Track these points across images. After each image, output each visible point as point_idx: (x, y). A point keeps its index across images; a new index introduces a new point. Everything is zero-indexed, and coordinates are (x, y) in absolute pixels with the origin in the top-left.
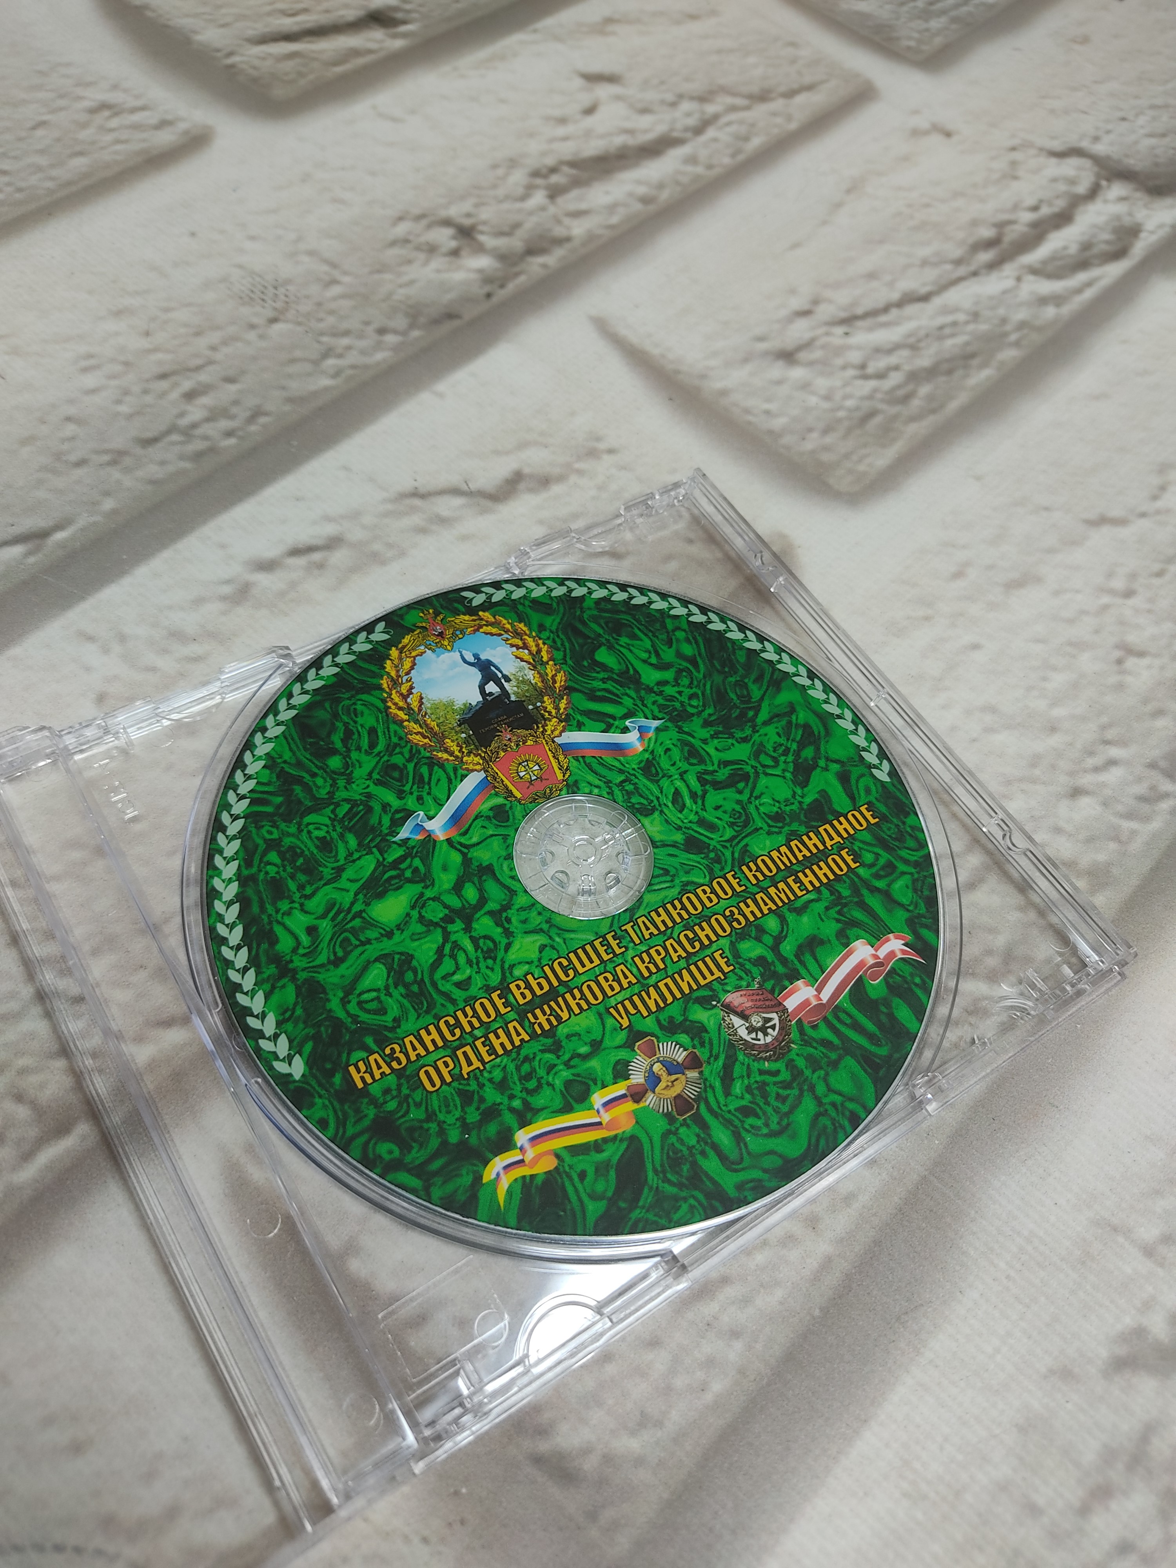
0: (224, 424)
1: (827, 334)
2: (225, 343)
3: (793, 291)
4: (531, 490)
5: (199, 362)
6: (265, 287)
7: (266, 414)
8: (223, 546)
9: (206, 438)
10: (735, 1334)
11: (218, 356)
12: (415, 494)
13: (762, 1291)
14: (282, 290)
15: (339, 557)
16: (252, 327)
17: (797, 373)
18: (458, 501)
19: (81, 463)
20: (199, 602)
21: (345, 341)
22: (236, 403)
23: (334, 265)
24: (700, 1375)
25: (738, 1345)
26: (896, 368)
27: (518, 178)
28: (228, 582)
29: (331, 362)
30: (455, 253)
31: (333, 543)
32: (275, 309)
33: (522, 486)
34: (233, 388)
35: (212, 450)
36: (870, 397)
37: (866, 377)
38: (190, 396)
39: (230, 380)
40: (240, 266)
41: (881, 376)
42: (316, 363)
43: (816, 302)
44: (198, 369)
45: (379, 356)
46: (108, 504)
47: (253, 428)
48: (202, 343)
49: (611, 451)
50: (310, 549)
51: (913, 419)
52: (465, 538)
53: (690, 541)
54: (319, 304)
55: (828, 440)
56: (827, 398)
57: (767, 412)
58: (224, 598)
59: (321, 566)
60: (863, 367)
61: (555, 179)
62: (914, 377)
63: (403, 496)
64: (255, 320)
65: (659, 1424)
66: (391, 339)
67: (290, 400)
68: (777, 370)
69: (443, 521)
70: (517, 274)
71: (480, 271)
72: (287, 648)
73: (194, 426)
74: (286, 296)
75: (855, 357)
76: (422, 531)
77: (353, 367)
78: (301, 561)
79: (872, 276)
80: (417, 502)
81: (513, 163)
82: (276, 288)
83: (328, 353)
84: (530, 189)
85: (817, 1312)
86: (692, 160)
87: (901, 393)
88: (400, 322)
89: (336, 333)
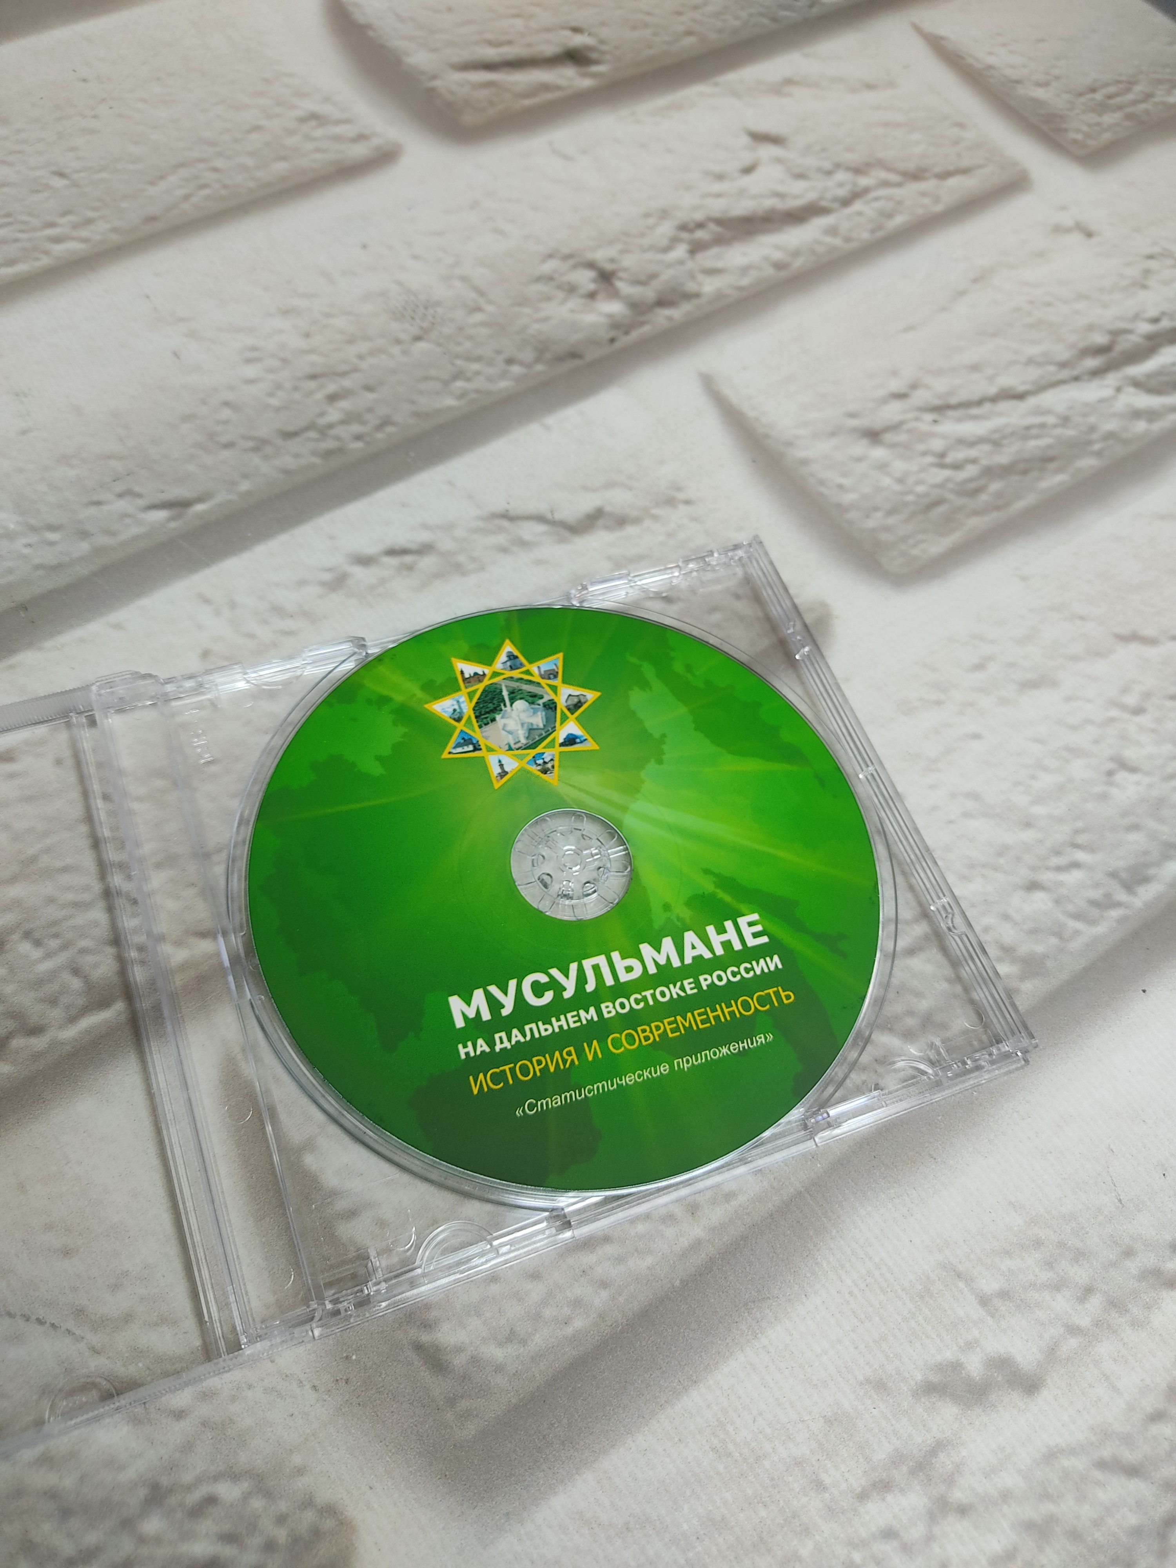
0: (356, 428)
1: (917, 419)
2: (372, 353)
3: (895, 373)
4: (608, 528)
5: (345, 368)
6: (417, 306)
7: (393, 424)
8: (331, 538)
9: (337, 438)
10: (604, 1284)
12: (506, 516)
13: (636, 1254)
14: (431, 311)
15: (427, 563)
16: (398, 342)
17: (879, 453)
18: (540, 528)
19: (229, 445)
20: (302, 583)
21: (476, 367)
22: (370, 410)
23: (481, 293)
24: (567, 1311)
25: (604, 1294)
26: (974, 461)
27: (666, 229)
28: (329, 570)
29: (459, 384)
30: (592, 296)
31: (425, 549)
32: (422, 328)
33: (600, 522)
34: (370, 396)
35: (341, 450)
36: (941, 486)
37: (942, 466)
38: (332, 398)
39: (369, 388)
40: (400, 283)
41: (957, 466)
42: (446, 383)
43: (914, 386)
44: (344, 374)
45: (503, 384)
46: (245, 486)
47: (380, 436)
48: (352, 351)
49: (688, 502)
50: (404, 552)
51: (976, 513)
52: (539, 562)
53: (738, 597)
54: (461, 329)
55: (891, 521)
56: (900, 481)
57: (841, 487)
58: (323, 584)
59: (410, 568)
60: (942, 455)
61: (700, 234)
62: (989, 472)
63: (494, 516)
64: (403, 336)
65: (523, 1342)
66: (516, 369)
67: (417, 414)
68: (860, 447)
69: (524, 544)
70: (642, 324)
71: (610, 316)
72: (363, 639)
73: (331, 426)
74: (434, 317)
75: (937, 445)
76: (504, 550)
77: (477, 391)
78: (394, 561)
79: (975, 368)
80: (505, 523)
81: (664, 214)
82: (426, 308)
83: (458, 375)
84: (674, 241)
85: (677, 1283)
86: (832, 231)
87: (972, 486)
88: (528, 355)
89: (469, 359)
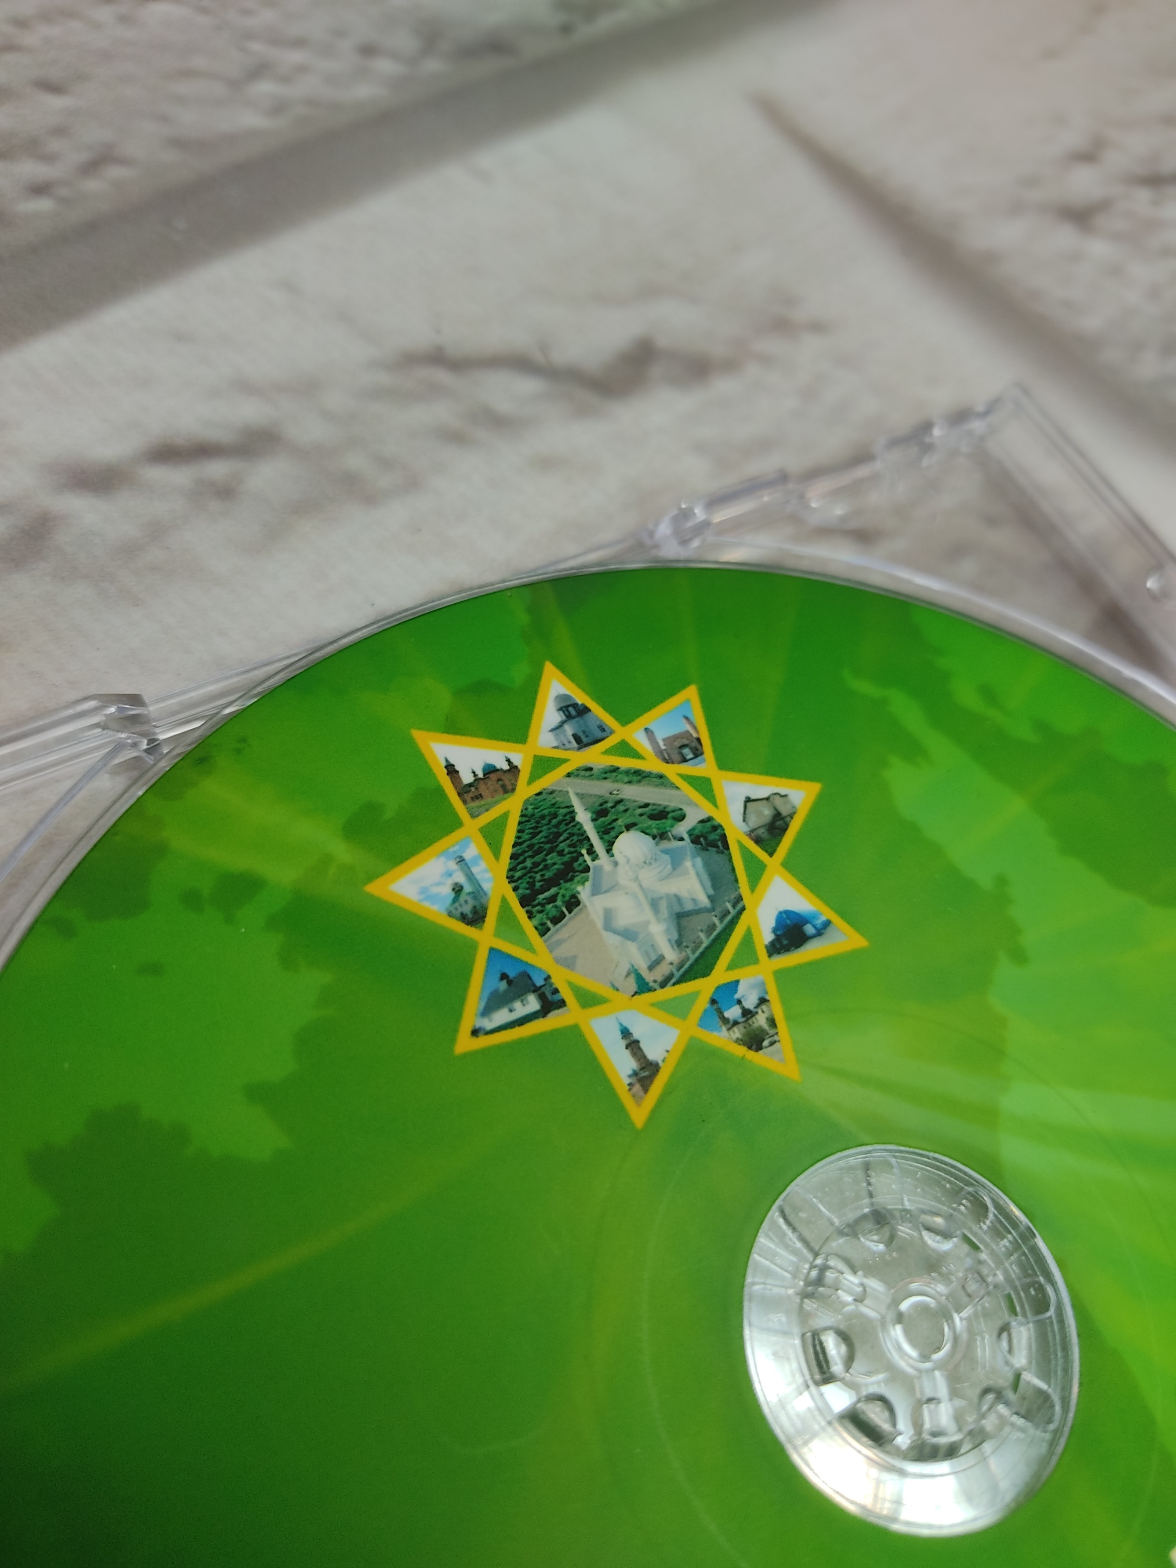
0: (30, 169)
1: (1127, 196)
3: (1061, 120)
7: (122, 162)
11: (29, 39)
12: (440, 359)
15: (269, 476)
17: (1099, 248)
18: (527, 385)
21: (295, 57)
22: (60, 131)
29: (265, 88)
31: (256, 443)
33: (654, 371)
34: (57, 102)
39: (51, 87)
42: (235, 84)
43: (1098, 143)
45: (364, 92)
47: (93, 185)
49: (817, 327)
50: (202, 451)
52: (546, 464)
53: (992, 521)
56: (1153, 297)
57: (1069, 304)
59: (225, 491)
63: (413, 359)
66: (384, 66)
67: (178, 143)
68: (1066, 237)
69: (499, 422)
72: (136, 700)
76: (455, 438)
77: (309, 102)
78: (178, 476)
80: (442, 376)
83: (260, 70)
88: (403, 43)
89: (277, 40)
